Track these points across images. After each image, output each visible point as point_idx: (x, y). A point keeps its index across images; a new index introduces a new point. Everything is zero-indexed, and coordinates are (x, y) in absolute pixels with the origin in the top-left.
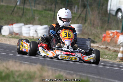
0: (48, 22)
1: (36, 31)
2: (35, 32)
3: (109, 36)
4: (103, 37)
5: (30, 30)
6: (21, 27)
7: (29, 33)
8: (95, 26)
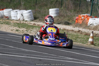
0: (31, 6)
1: (22, 14)
2: (21, 16)
3: (81, 19)
4: (76, 19)
5: (17, 14)
6: (10, 12)
7: (17, 16)
8: (69, 9)
